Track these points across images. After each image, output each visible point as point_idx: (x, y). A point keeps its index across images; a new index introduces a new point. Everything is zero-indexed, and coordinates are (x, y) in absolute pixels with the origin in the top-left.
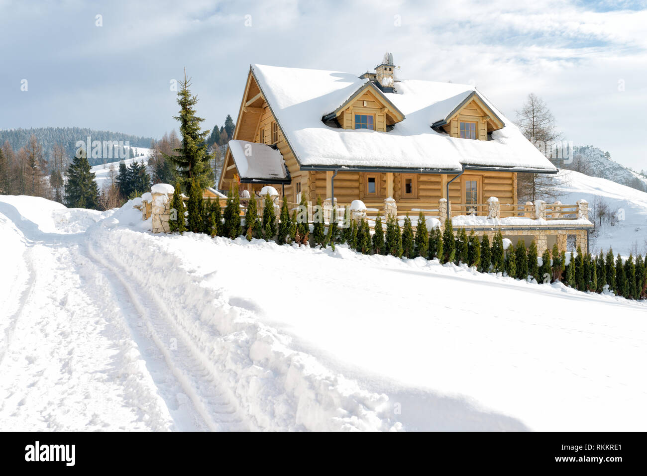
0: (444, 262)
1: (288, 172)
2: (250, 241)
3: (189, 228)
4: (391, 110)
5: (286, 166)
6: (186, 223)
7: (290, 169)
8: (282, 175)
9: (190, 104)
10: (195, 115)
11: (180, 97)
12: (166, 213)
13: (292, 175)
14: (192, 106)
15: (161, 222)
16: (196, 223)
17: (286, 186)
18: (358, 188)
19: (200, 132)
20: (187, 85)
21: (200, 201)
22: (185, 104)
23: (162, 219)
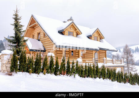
0: (104, 79)
1: (44, 48)
2: (45, 74)
3: (20, 70)
4: (78, 31)
5: (44, 46)
6: (18, 68)
7: (45, 47)
8: (43, 49)
9: (18, 19)
10: (20, 24)
11: (14, 17)
12: (9, 63)
13: (46, 49)
14: (19, 20)
15: (6, 67)
16: (23, 68)
17: (44, 53)
18: (69, 54)
19: (22, 30)
20: (17, 12)
21: (25, 58)
22: (16, 19)
23: (7, 66)
